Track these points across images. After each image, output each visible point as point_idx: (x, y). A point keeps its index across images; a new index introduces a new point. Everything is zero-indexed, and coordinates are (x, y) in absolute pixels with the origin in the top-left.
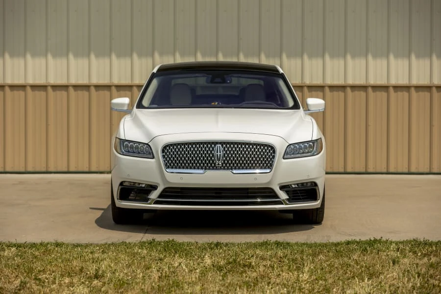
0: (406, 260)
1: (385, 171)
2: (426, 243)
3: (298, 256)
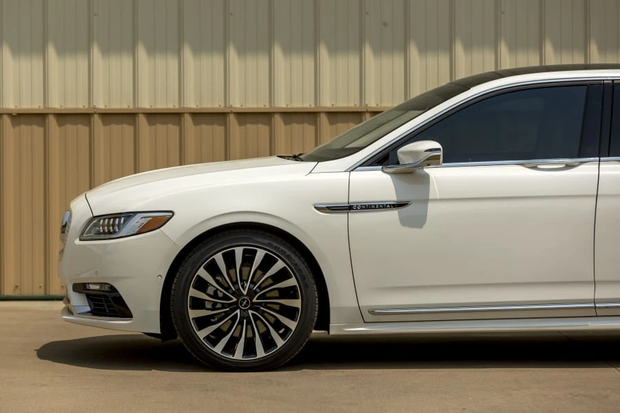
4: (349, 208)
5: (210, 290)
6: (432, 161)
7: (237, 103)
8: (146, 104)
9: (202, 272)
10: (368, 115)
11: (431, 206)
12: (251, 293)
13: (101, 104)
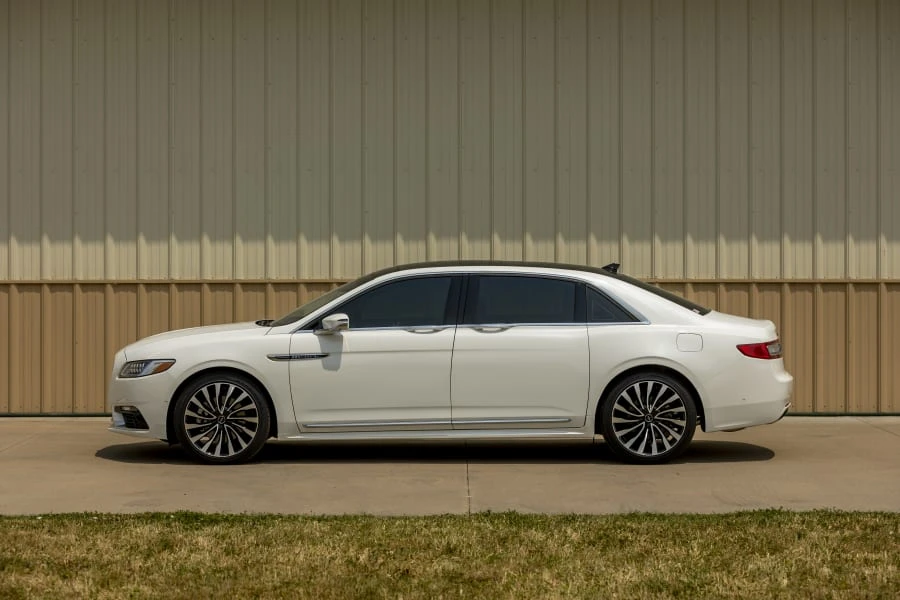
0: (814, 534)
1: (810, 411)
2: (839, 515)
3: (681, 530)
4: (290, 358)
5: (200, 412)
6: (342, 326)
7: (274, 276)
8: (209, 277)
9: (194, 399)
10: (335, 285)
11: (343, 356)
12: (226, 414)
13: (177, 277)
